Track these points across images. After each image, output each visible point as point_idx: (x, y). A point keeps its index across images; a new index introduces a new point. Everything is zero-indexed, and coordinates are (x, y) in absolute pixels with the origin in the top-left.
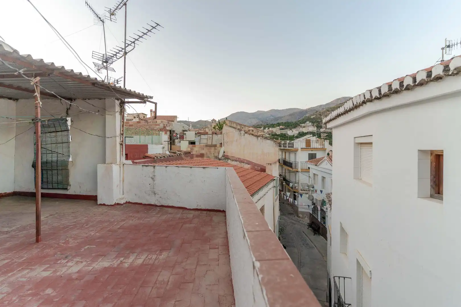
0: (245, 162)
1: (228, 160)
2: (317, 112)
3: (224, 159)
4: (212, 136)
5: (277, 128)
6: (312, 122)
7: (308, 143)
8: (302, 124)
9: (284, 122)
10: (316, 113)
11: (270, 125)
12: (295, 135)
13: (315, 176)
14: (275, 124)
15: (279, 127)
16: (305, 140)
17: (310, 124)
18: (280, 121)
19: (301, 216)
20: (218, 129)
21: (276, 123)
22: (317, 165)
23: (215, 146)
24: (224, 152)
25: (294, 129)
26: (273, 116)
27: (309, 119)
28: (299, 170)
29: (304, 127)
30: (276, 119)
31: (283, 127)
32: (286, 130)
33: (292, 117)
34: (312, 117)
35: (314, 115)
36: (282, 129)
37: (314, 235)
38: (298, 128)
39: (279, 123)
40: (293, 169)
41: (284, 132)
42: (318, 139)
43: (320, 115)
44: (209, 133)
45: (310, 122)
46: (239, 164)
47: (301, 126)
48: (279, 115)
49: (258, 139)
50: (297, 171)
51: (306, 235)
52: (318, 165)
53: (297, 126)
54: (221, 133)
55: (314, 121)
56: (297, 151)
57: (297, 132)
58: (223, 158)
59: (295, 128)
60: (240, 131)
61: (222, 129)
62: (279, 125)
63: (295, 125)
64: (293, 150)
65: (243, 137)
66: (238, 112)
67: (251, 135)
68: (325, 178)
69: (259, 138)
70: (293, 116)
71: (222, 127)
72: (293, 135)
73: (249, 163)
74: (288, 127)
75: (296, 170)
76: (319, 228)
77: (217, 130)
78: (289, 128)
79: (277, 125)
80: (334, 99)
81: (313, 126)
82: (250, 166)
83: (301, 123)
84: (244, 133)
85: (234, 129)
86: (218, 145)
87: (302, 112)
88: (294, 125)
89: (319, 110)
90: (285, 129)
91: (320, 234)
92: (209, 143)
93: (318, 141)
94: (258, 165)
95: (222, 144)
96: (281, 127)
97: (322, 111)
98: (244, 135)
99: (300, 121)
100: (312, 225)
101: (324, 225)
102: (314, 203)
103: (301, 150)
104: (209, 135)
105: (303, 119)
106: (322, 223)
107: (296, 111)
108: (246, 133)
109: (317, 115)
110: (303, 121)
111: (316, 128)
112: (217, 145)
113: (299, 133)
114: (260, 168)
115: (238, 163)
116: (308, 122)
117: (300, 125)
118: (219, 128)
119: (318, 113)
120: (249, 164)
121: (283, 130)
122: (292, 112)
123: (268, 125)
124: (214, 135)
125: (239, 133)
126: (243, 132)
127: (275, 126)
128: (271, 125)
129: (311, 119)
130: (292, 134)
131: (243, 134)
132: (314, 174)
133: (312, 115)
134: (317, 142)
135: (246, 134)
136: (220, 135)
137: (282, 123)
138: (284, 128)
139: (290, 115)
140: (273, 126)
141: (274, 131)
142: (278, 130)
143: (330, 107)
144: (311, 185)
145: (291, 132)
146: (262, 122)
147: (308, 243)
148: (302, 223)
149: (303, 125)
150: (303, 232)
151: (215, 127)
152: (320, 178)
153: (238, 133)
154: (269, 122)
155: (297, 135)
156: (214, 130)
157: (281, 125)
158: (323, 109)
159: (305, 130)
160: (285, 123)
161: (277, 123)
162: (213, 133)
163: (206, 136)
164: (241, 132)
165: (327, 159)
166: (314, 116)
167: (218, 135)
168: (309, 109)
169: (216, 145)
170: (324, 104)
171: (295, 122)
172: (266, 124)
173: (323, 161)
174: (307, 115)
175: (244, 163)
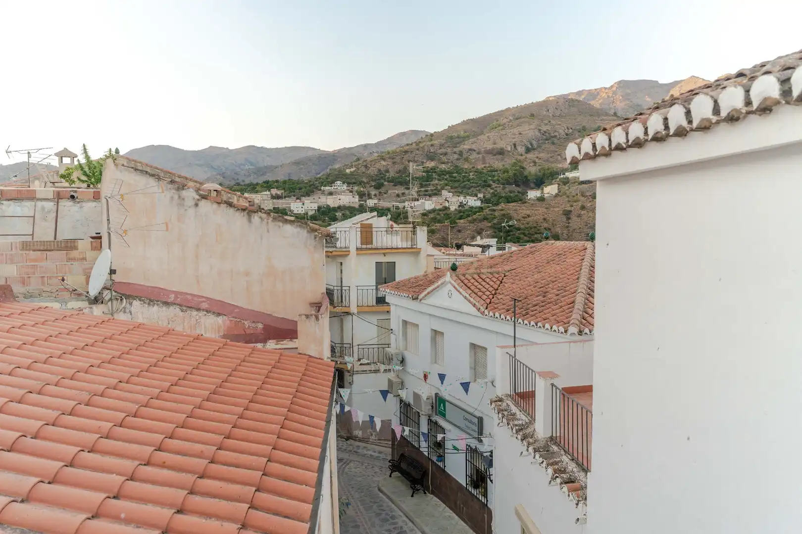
0: (205, 305)
1: (131, 304)
2: (358, 159)
3: (111, 299)
4: (55, 209)
5: (263, 193)
6: (349, 184)
7: (367, 233)
8: (325, 186)
9: (281, 178)
10: (357, 163)
11: (245, 185)
12: (310, 213)
13: (406, 328)
14: (257, 184)
15: (269, 191)
16: (359, 225)
17: (345, 187)
18: (270, 177)
19: (360, 433)
20: (83, 181)
21: (261, 180)
22: (417, 298)
23: (70, 245)
24: (112, 272)
25: (307, 198)
26: (252, 164)
27: (341, 176)
28: (354, 309)
29: (331, 194)
30: (260, 171)
31: (279, 192)
32: (287, 200)
33: (301, 169)
34: (348, 171)
35: (352, 167)
36: (278, 197)
37: (412, 496)
38: (316, 197)
39: (267, 182)
40: (335, 307)
41: (281, 204)
42: (391, 223)
43: (366, 167)
44: (38, 196)
45: (344, 183)
46: (181, 314)
47: (324, 191)
48: (268, 162)
49: (250, 221)
50: (348, 313)
51: (388, 497)
52: (420, 297)
53: (313, 192)
54: (97, 197)
55: (354, 181)
56: (347, 255)
57: (315, 206)
58: (107, 295)
59: (307, 194)
60: (178, 189)
61: (99, 181)
62: (268, 186)
63: (308, 188)
64: (334, 253)
65: (191, 212)
66: (153, 145)
67: (223, 206)
68: (442, 334)
69: (256, 218)
70: (302, 166)
71: (101, 174)
72: (303, 212)
73: (218, 308)
74: (292, 192)
75: (346, 310)
76: (425, 474)
77: (78, 184)
78: (294, 196)
79: (262, 186)
80: (395, 134)
81: (351, 192)
82: (224, 322)
83: (322, 184)
84: (198, 197)
85: (152, 182)
86: (84, 245)
87: (326, 158)
88: (306, 188)
89: (361, 155)
90: (285, 197)
91: (428, 489)
92: (45, 233)
93: (392, 228)
94: (255, 316)
95: (100, 238)
96: (274, 191)
97: (369, 159)
98: (197, 205)
99: (320, 178)
100: (400, 463)
101: (441, 464)
102: (405, 404)
103: (357, 254)
104: (39, 204)
105: (329, 175)
106: (434, 459)
107: (310, 153)
108: (204, 197)
109: (360, 166)
110: (327, 179)
111: (357, 198)
112: (80, 244)
113: (319, 208)
114: (260, 326)
115: (175, 311)
116: (339, 182)
117: (320, 190)
118: (84, 178)
119: (360, 162)
120: (219, 314)
121: (280, 201)
122: (301, 155)
123: (238, 184)
124: (66, 204)
125: (176, 197)
126: (190, 194)
127: (258, 188)
128: (249, 185)
129: (346, 175)
130: (303, 209)
131: (192, 203)
132: (405, 323)
133: (347, 166)
134: (390, 231)
135: (203, 203)
136: (94, 204)
137: (277, 181)
138: (282, 194)
139: (297, 163)
140: (253, 188)
141: (256, 201)
142: (267, 200)
143: (386, 151)
144: (397, 354)
145: (300, 204)
146: (224, 178)
147: (401, 528)
148: (364, 455)
149: (327, 188)
150: (379, 490)
151: (69, 175)
152: (424, 334)
153: (172, 198)
154: (241, 179)
155: (314, 212)
156: (67, 184)
157: (273, 188)
158: (371, 153)
159: (332, 202)
160: (285, 182)
161: (264, 182)
162: (58, 197)
163: (28, 204)
164: (184, 193)
165: (453, 282)
166: (352, 170)
167: (84, 204)
168: (339, 151)
169: (74, 241)
170: (374, 142)
171: (310, 181)
172: (233, 183)
173: (438, 287)
174: (337, 166)
175: (198, 310)
